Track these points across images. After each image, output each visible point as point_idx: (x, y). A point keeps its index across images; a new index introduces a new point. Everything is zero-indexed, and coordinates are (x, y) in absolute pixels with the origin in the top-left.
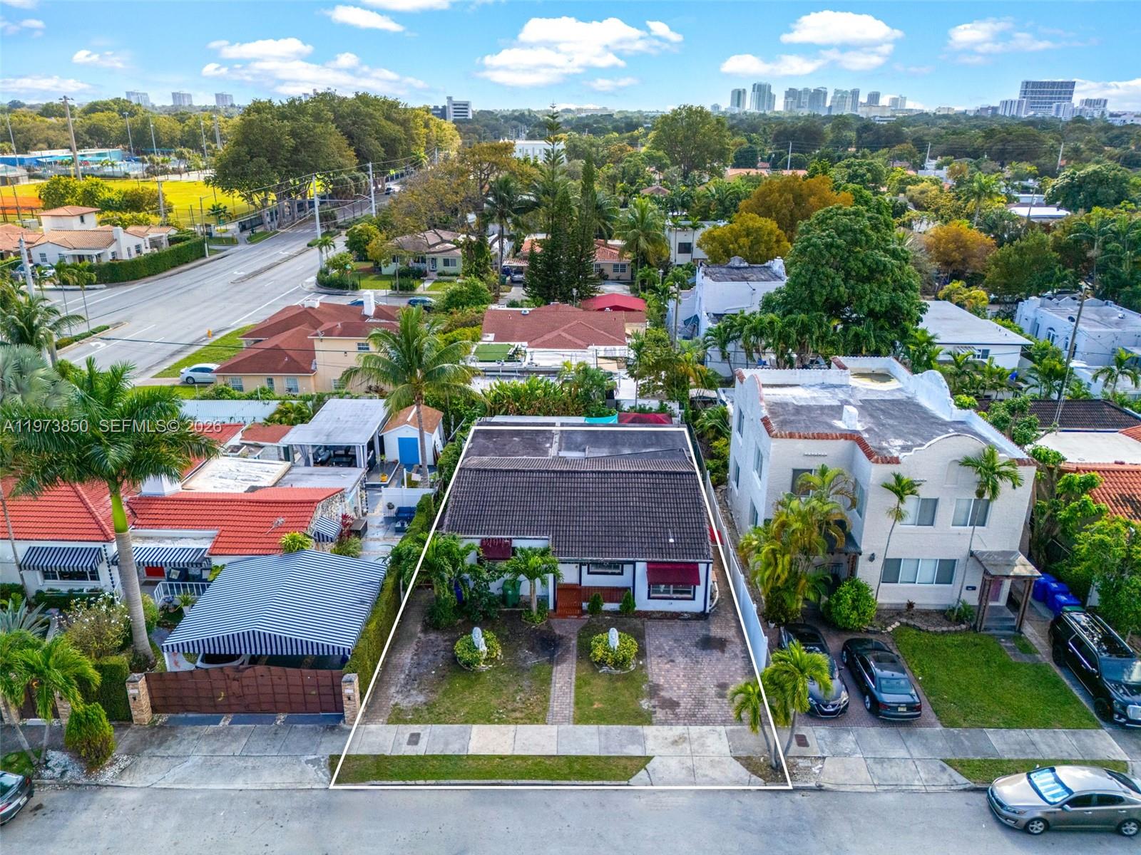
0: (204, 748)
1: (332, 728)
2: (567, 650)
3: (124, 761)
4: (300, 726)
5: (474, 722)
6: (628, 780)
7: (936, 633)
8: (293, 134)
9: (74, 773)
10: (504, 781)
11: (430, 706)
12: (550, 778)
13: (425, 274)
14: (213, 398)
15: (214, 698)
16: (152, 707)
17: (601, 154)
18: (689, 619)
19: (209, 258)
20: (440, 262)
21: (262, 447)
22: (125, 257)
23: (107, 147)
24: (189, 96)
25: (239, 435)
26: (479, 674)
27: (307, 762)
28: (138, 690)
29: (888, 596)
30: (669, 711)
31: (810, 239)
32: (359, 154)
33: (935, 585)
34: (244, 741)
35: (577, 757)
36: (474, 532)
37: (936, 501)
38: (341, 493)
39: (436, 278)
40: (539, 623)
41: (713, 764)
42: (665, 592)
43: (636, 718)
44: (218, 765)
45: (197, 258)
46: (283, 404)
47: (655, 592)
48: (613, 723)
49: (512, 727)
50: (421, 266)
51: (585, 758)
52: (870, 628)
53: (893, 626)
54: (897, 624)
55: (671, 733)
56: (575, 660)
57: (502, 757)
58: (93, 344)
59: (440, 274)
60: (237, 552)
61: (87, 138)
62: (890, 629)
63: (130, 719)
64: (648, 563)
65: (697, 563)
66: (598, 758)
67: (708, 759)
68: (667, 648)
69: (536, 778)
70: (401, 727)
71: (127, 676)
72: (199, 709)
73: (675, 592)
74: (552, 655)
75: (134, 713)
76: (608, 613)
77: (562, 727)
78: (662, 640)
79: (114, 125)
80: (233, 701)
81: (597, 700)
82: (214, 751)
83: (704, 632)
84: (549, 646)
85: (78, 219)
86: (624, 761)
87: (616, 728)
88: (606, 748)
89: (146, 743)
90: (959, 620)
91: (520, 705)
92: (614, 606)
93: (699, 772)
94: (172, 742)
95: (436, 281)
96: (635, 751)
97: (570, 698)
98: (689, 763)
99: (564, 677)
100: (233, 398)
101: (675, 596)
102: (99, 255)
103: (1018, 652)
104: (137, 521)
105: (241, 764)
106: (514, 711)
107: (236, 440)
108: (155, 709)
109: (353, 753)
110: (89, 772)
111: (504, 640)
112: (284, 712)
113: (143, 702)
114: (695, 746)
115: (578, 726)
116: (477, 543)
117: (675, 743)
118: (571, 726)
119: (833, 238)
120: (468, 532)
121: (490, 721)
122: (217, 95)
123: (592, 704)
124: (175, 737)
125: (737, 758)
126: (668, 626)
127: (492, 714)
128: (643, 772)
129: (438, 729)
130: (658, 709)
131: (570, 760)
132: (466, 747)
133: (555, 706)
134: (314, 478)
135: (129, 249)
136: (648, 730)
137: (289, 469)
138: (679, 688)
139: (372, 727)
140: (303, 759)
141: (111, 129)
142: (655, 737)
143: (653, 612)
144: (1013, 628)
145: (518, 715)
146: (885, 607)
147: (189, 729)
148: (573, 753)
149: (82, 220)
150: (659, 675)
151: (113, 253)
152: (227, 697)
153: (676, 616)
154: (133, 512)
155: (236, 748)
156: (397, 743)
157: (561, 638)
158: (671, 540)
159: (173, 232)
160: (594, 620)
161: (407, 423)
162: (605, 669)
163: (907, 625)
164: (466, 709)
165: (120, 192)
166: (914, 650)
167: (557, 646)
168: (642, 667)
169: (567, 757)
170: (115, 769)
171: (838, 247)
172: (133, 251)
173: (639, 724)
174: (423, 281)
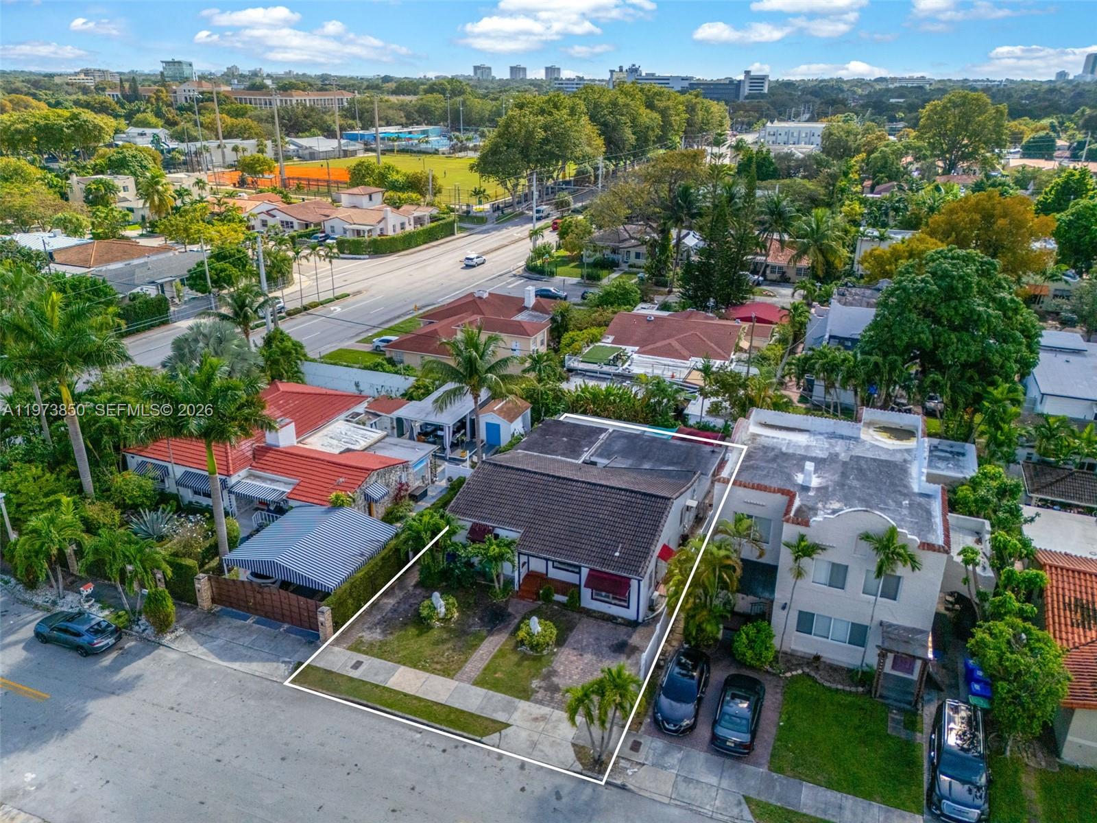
0: (229, 635)
1: (312, 642)
2: (506, 627)
3: (181, 632)
4: (293, 636)
5: (404, 664)
6: (482, 736)
7: (829, 689)
8: (546, 128)
9: (150, 632)
10: (397, 713)
11: (383, 644)
12: (429, 719)
13: (617, 265)
14: (371, 369)
15: (247, 602)
16: (212, 599)
17: (858, 142)
18: (620, 624)
19: (457, 236)
20: (633, 255)
21: (379, 416)
22: (391, 233)
23: (431, 124)
24: (524, 69)
25: (365, 404)
26: (430, 627)
27: (283, 662)
28: (203, 585)
29: (801, 644)
30: (549, 694)
31: (902, 281)
32: (609, 142)
33: (847, 645)
34: (254, 637)
35: (457, 709)
36: (470, 516)
37: (847, 567)
38: (405, 465)
39: (627, 269)
40: (500, 600)
41: (553, 744)
42: (605, 596)
43: (520, 692)
44: (231, 649)
45: (447, 236)
46: (417, 381)
47: (597, 594)
48: (500, 692)
49: (427, 675)
50: (615, 257)
51: (462, 712)
52: (770, 670)
53: (794, 673)
54: (800, 672)
55: (538, 711)
56: (507, 635)
57: (406, 695)
58: (332, 308)
59: (630, 266)
60: (304, 499)
61: (416, 116)
62: (788, 674)
63: (196, 603)
64: (591, 570)
65: (630, 579)
66: (471, 714)
67: (551, 739)
68: (584, 643)
69: (420, 716)
70: (355, 653)
71: (196, 574)
72: (239, 608)
73: (614, 598)
74: (492, 628)
75: (199, 600)
76: (558, 603)
77: (462, 684)
78: (586, 636)
79: (439, 106)
80: (258, 607)
81: (501, 671)
82: (234, 639)
83: (625, 638)
84: (496, 618)
85: (368, 196)
86: (486, 723)
87: (499, 696)
88: (483, 709)
89: (199, 622)
90: (862, 683)
91: (444, 660)
92: (564, 599)
93: (540, 747)
94: (213, 626)
95: (626, 273)
96: (501, 717)
97: (482, 665)
98: (536, 737)
99: (491, 645)
100: (384, 371)
101: (613, 602)
102: (370, 231)
103: (901, 727)
104: (254, 464)
105: (245, 652)
106: (437, 663)
107: (361, 408)
108: (214, 600)
109: (314, 664)
110: (157, 634)
111: (464, 607)
112: (288, 623)
113: (204, 594)
114: (549, 727)
115: (474, 687)
116: (468, 525)
117: (536, 719)
118: (468, 685)
119: (927, 282)
120: (464, 514)
121: (415, 667)
122: (547, 69)
123: (495, 673)
124: (217, 623)
125: (574, 745)
126: (599, 626)
127: (420, 661)
128: (497, 734)
129: (377, 662)
130: (541, 690)
131: (452, 710)
132: (386, 681)
133: (468, 667)
134: (396, 448)
135: (394, 226)
136: (523, 705)
137: (384, 438)
138: (570, 678)
139: (336, 649)
140: (282, 659)
141: (436, 109)
142: (524, 711)
143: (594, 611)
144: (909, 703)
145: (438, 667)
146: (799, 654)
147: (227, 619)
148: (456, 706)
149: (371, 199)
150: (562, 663)
151: (381, 229)
152: (255, 604)
153: (611, 619)
154: (254, 457)
155: (247, 641)
156: (345, 665)
157: (510, 615)
158: (617, 554)
159: (435, 212)
160: (544, 606)
161: (494, 411)
162: (523, 648)
163: (808, 675)
164: (405, 653)
165: (405, 175)
166: (796, 698)
167: (502, 621)
168: (555, 654)
169: (450, 707)
170: (173, 635)
171: (930, 293)
172: (398, 228)
173: (518, 697)
174: (615, 271)
